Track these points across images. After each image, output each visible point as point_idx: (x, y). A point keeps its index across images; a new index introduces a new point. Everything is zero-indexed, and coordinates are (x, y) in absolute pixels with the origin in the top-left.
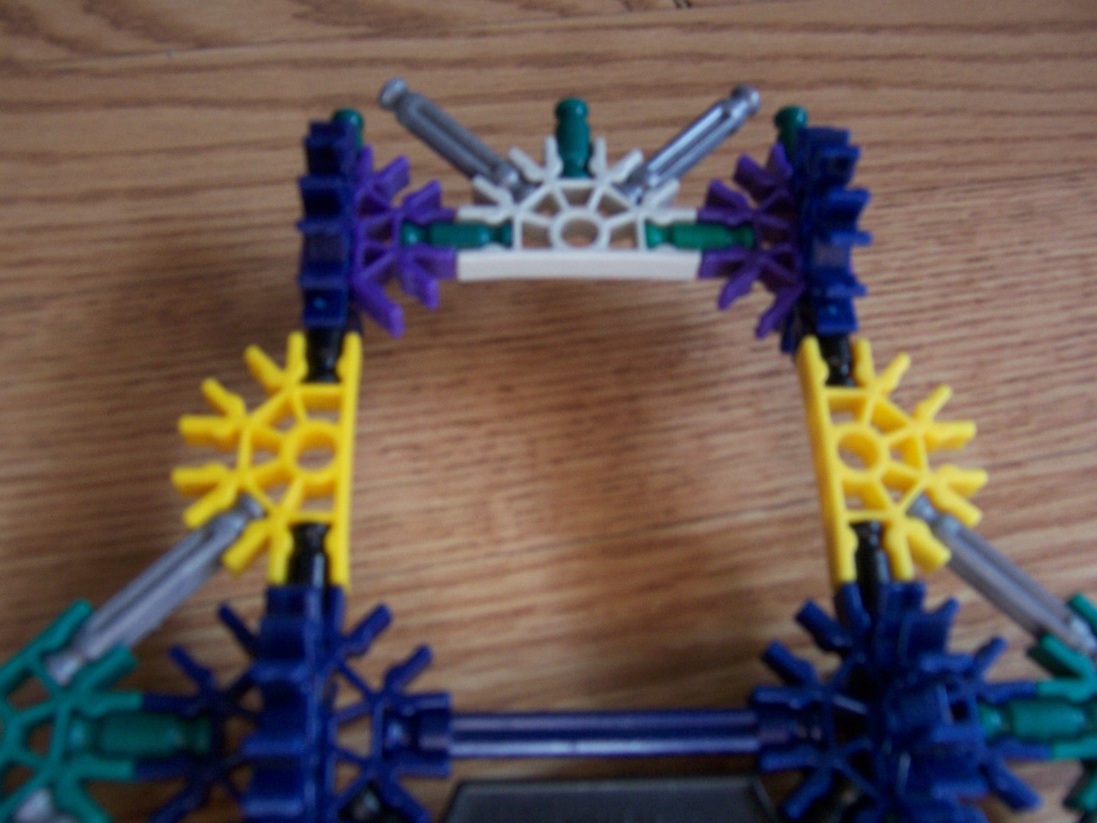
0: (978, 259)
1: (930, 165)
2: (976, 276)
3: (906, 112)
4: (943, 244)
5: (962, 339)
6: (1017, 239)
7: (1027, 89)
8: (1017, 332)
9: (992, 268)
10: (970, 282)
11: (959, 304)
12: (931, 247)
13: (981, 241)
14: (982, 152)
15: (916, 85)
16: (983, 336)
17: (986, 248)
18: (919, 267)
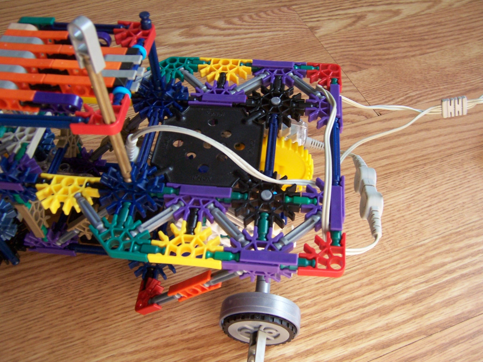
0: (466, 171)
1: (449, 149)
2: (466, 175)
3: (439, 136)
4: (457, 169)
5: (467, 191)
6: (473, 165)
7: (466, 124)
8: (479, 187)
9: (469, 173)
10: (465, 177)
11: (464, 183)
12: (455, 170)
13: (465, 166)
14: (460, 143)
15: (440, 128)
16: (471, 190)
17: (467, 168)
18: (454, 175)
